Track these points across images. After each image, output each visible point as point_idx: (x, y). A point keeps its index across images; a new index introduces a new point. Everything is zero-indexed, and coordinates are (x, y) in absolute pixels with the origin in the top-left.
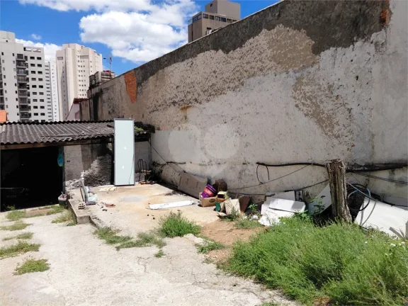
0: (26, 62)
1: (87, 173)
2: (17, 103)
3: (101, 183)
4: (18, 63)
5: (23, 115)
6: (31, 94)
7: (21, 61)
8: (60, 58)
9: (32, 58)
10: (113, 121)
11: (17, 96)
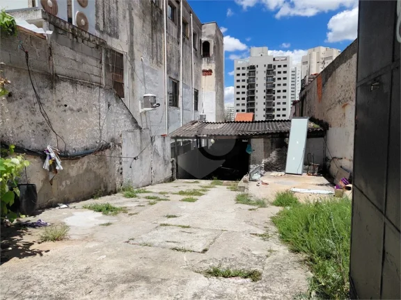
0: (274, 71)
1: (267, 160)
2: (264, 107)
3: (277, 170)
4: (268, 72)
5: (268, 116)
6: (276, 98)
7: (270, 70)
8: (305, 63)
9: (279, 66)
10: (290, 121)
11: (264, 100)
